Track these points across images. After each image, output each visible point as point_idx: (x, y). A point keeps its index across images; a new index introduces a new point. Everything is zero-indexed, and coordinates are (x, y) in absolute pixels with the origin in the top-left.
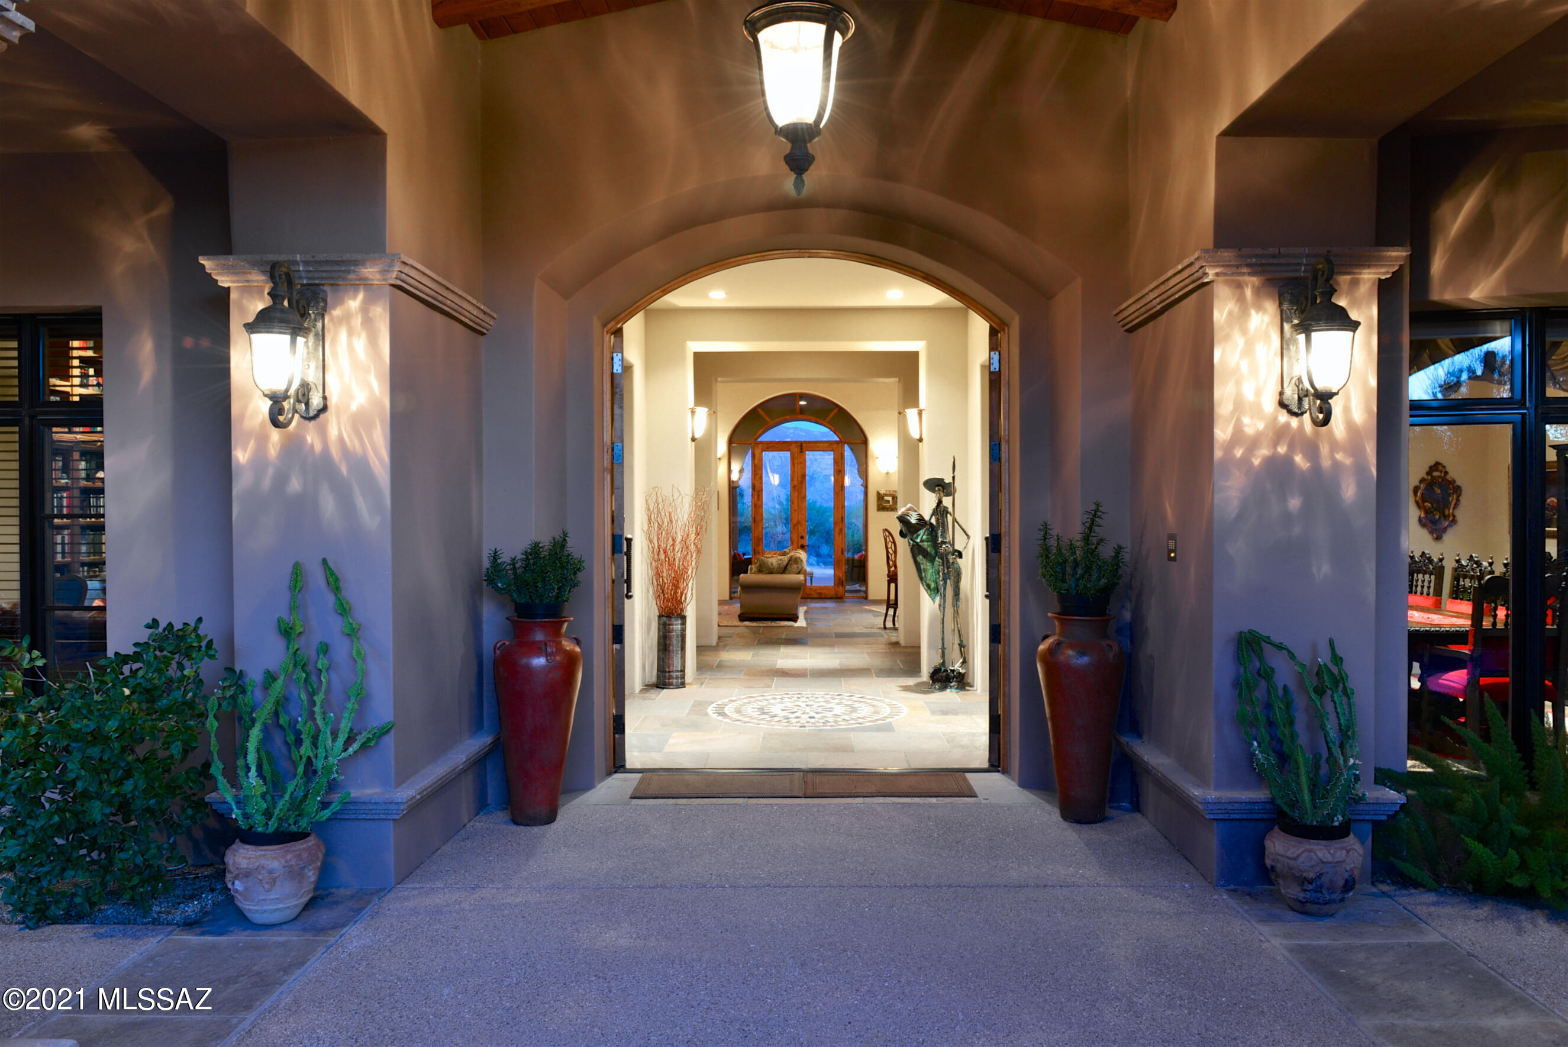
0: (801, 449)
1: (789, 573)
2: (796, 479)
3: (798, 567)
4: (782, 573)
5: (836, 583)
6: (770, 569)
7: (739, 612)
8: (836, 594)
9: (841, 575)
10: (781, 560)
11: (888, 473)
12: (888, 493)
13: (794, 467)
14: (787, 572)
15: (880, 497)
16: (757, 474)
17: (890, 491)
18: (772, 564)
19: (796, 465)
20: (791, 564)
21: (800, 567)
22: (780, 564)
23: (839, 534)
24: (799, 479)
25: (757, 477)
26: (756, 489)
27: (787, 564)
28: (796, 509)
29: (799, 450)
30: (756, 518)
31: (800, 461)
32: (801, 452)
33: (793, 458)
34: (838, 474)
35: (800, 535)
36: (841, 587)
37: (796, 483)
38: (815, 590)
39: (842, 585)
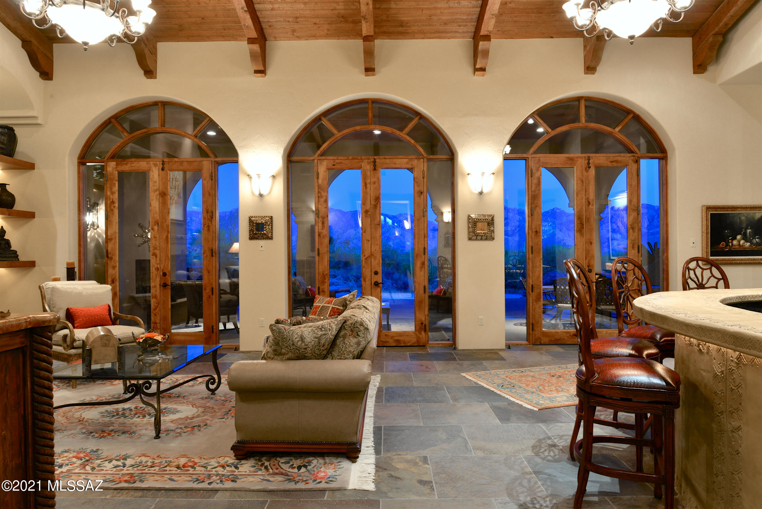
0: (375, 166)
1: (342, 357)
2: (368, 202)
3: (358, 344)
4: (325, 358)
5: (418, 328)
6: (298, 349)
7: (233, 441)
8: (418, 341)
9: (423, 319)
10: (321, 328)
11: (481, 193)
12: (482, 217)
13: (366, 188)
14: (335, 354)
15: (473, 223)
16: (322, 197)
17: (485, 216)
18: (302, 338)
19: (368, 186)
20: (344, 337)
21: (363, 343)
22: (319, 338)
23: (421, 268)
24: (373, 202)
25: (322, 200)
26: (320, 215)
27: (337, 336)
28: (369, 238)
29: (372, 167)
30: (320, 249)
31: (373, 180)
32: (375, 169)
33: (364, 177)
34: (420, 196)
35: (373, 271)
36: (423, 333)
37: (368, 207)
38: (392, 337)
39: (425, 331)
